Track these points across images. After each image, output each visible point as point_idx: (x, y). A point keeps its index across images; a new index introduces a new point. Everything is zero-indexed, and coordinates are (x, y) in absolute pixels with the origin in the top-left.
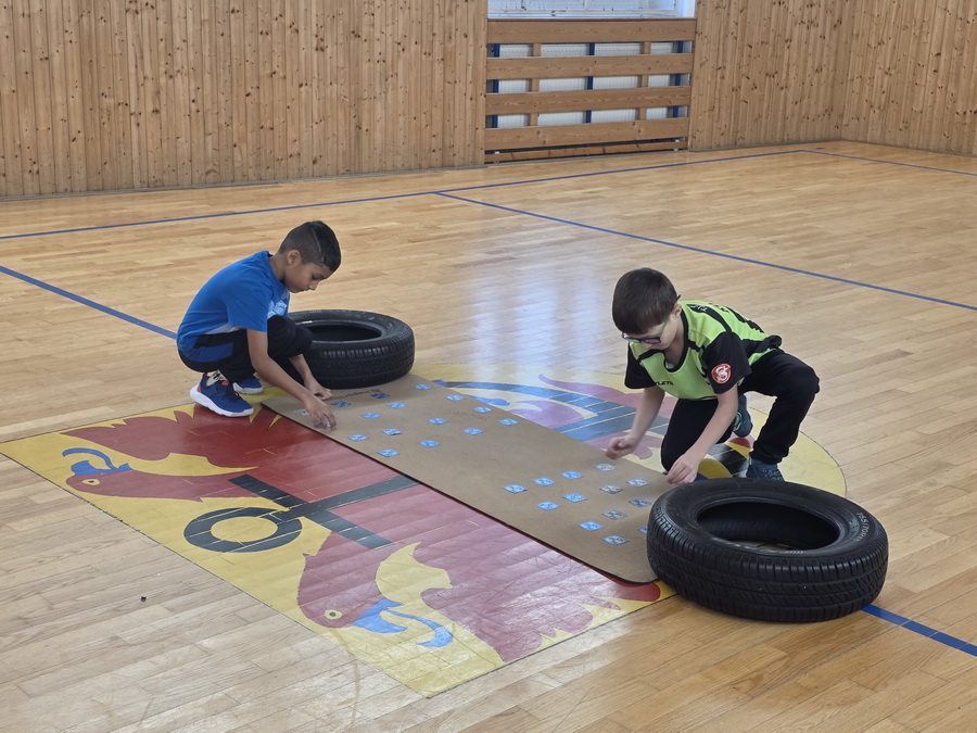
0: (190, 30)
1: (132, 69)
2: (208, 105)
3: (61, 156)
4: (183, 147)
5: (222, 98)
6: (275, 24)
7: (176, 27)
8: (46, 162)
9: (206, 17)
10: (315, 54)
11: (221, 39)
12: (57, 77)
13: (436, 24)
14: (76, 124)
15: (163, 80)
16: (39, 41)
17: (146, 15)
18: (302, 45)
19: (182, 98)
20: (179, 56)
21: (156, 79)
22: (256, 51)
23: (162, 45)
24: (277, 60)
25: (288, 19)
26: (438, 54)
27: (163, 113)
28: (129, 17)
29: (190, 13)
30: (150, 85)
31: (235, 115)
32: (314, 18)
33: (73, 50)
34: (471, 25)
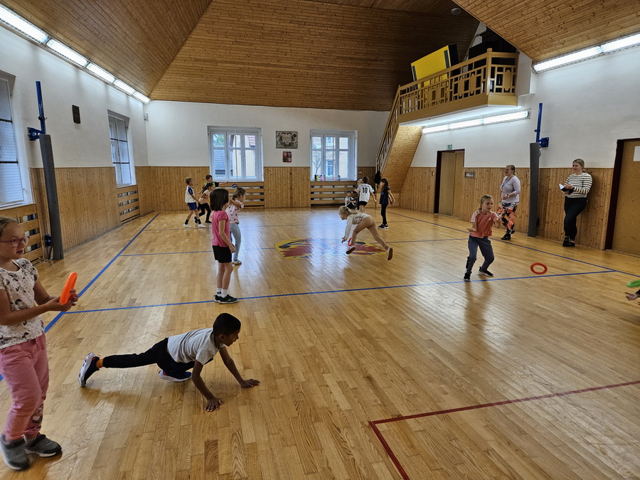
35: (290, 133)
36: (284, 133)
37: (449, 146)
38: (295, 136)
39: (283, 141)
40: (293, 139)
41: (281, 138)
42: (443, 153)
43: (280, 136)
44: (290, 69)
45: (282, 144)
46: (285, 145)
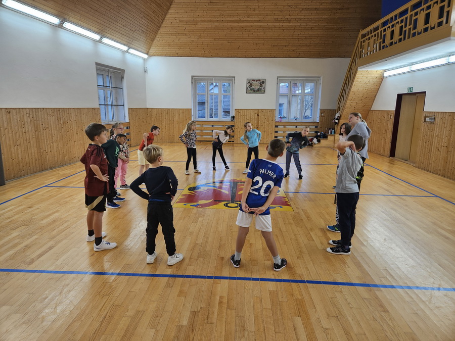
3: (34, 165)
4: (56, 158)
7: (53, 132)
8: (31, 166)
12: (32, 145)
14: (36, 156)
15: (51, 144)
16: (28, 138)
19: (55, 148)
20: (54, 138)
21: (50, 144)
25: (71, 128)
29: (55, 129)
30: (49, 145)
33: (34, 139)
35: (259, 80)
36: (253, 80)
37: (410, 89)
38: (263, 82)
39: (253, 87)
40: (261, 85)
41: (251, 84)
42: (403, 96)
43: (250, 83)
44: (259, 24)
45: (251, 89)
46: (254, 91)
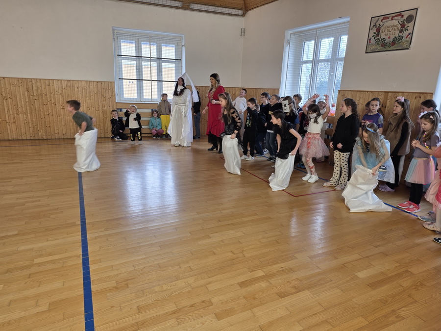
0: (23, 103)
1: (6, 113)
2: (30, 121)
5: (34, 119)
6: (49, 103)
7: (18, 103)
9: (27, 100)
10: (62, 110)
11: (32, 106)
13: (100, 103)
17: (9, 100)
18: (57, 108)
20: (20, 109)
22: (43, 109)
23: (15, 107)
24: (50, 111)
25: (53, 102)
26: (101, 111)
27: (16, 122)
28: (5, 101)
29: (22, 100)
31: (38, 123)
32: (61, 102)
34: (111, 103)
35: (400, 14)
36: (386, 17)
38: (411, 19)
39: (383, 35)
43: (377, 26)
45: (377, 42)
46: (385, 45)
